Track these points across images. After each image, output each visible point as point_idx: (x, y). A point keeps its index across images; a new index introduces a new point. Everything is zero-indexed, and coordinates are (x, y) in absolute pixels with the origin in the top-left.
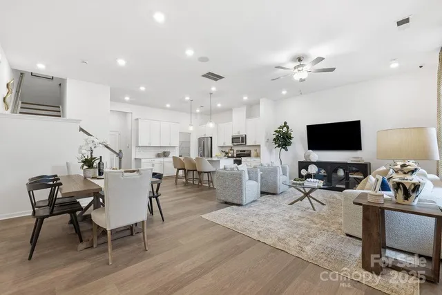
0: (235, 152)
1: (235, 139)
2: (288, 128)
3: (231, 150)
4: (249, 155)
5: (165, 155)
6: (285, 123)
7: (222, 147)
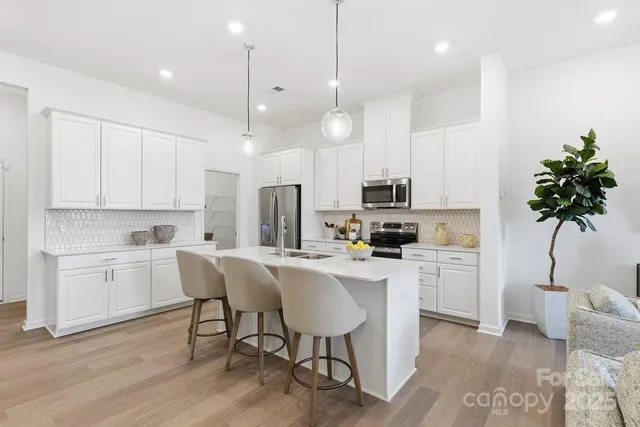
0: (366, 226)
3: (354, 220)
5: (159, 235)
7: (325, 213)
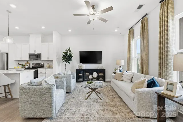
0: (31, 64)
1: (30, 56)
2: (70, 51)
3: (28, 63)
4: (43, 67)
6: (69, 48)
7: (19, 61)
